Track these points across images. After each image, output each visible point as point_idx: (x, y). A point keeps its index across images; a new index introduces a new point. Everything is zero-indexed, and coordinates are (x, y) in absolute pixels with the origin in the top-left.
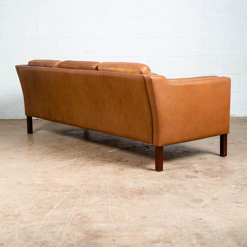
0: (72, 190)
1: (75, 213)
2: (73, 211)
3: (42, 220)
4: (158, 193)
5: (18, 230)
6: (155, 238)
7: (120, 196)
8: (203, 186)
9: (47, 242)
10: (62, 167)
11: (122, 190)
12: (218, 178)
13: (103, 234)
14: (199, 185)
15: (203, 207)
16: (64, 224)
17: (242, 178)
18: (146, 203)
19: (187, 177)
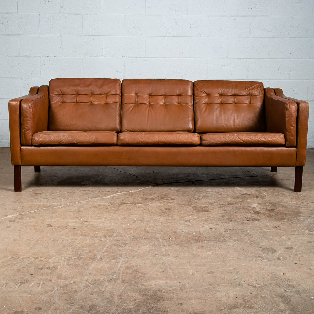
0: (115, 235)
1: (124, 265)
2: (121, 262)
3: (85, 275)
4: (219, 240)
5: (58, 289)
6: (231, 302)
7: (175, 244)
8: (270, 231)
9: (96, 306)
10: (97, 206)
11: (175, 235)
12: (285, 221)
13: (165, 295)
14: (266, 230)
15: (279, 259)
16: (113, 280)
18: (208, 253)
19: (248, 220)
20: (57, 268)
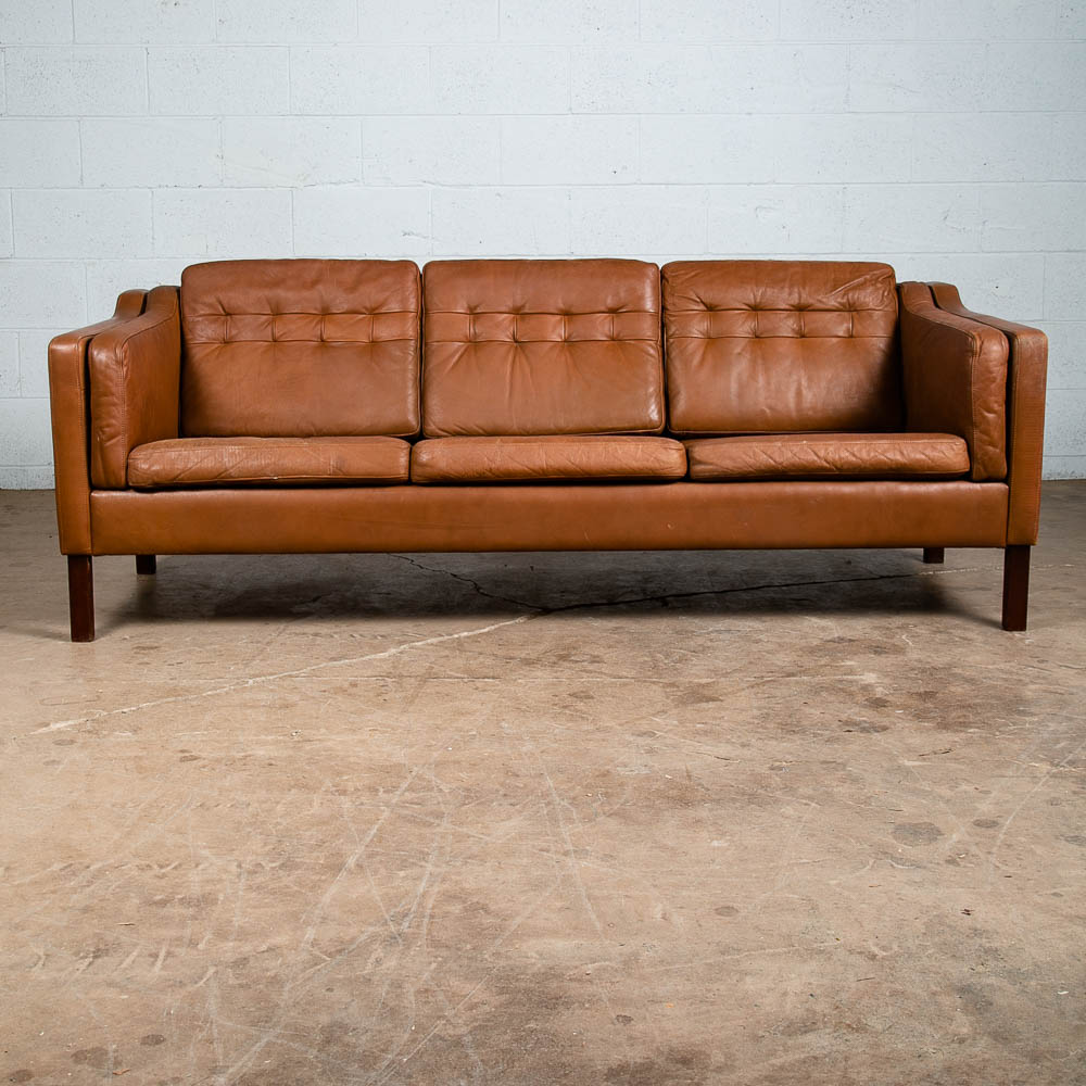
0: (404, 785)
1: (436, 889)
2: (426, 878)
3: (307, 924)
4: (752, 798)
5: (216, 972)
6: (793, 1008)
7: (604, 814)
8: (920, 766)
9: (344, 1028)
10: (346, 685)
11: (605, 783)
12: (972, 730)
13: (574, 989)
14: (908, 763)
15: (951, 861)
16: (400, 941)
17: (1067, 733)
18: (715, 843)
19: (848, 728)
20: (214, 901)
